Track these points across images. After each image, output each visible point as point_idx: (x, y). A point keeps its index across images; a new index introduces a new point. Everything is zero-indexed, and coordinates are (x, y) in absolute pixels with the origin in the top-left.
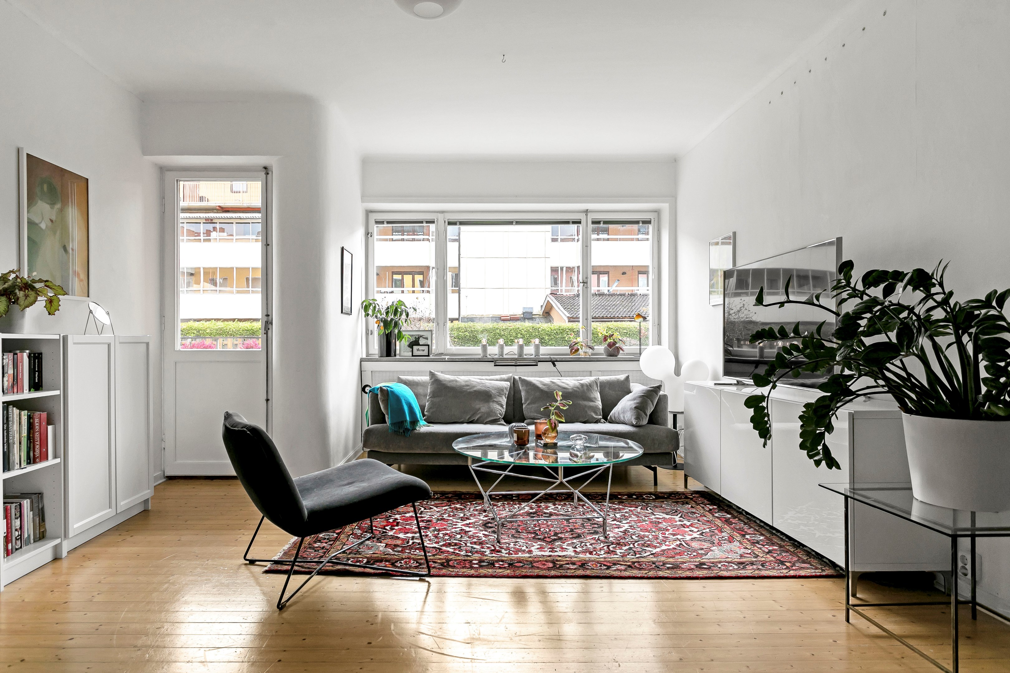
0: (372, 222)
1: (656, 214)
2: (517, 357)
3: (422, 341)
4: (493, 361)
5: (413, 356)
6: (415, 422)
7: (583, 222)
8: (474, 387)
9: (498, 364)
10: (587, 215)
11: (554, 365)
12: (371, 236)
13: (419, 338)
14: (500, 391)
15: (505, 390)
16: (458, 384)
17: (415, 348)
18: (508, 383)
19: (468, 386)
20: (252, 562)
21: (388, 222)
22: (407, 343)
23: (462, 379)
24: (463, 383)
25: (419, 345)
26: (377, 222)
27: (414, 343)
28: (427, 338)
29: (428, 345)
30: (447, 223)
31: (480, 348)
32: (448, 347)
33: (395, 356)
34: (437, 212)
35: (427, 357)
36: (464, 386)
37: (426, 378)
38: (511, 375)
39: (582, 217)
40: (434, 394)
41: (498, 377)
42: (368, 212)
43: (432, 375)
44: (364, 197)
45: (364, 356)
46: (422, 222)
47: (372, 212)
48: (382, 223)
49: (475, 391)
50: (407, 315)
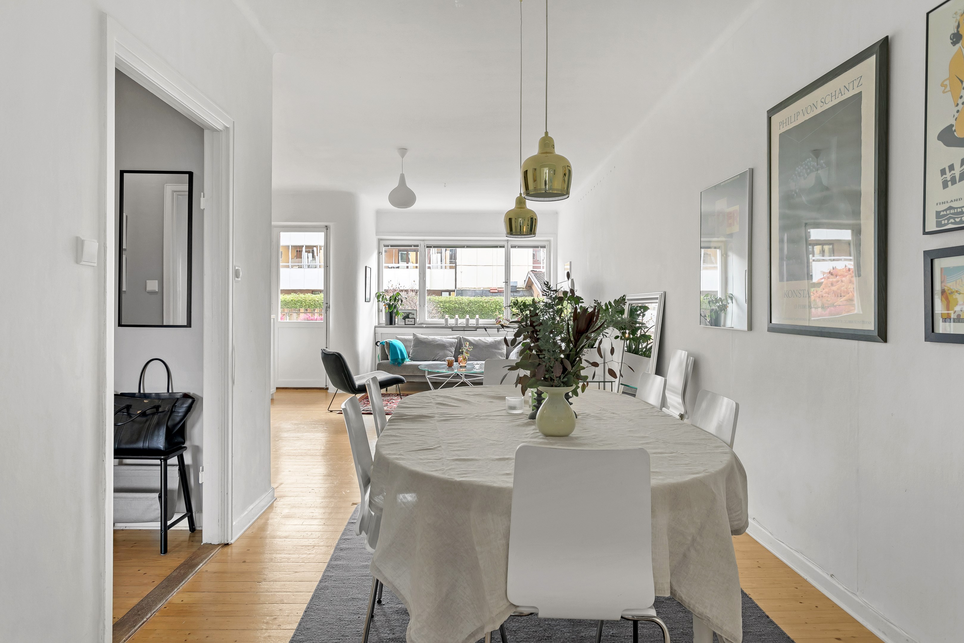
0: (382, 246)
1: (549, 242)
2: (465, 326)
3: (410, 316)
4: (451, 328)
5: (405, 324)
6: (403, 359)
7: (506, 246)
8: (437, 342)
9: (454, 329)
10: (508, 243)
11: (486, 330)
12: (381, 254)
13: (409, 314)
14: (451, 344)
15: (454, 344)
16: (428, 340)
17: (407, 320)
18: (457, 340)
19: (434, 341)
20: (331, 411)
21: (391, 246)
22: (402, 317)
23: (431, 337)
24: (431, 340)
25: (409, 318)
26: (385, 246)
27: (406, 317)
28: (414, 314)
29: (415, 318)
30: (426, 247)
31: (444, 320)
32: (426, 319)
33: (395, 324)
34: (420, 240)
35: (414, 325)
36: (431, 341)
37: (411, 337)
38: (458, 336)
39: (505, 243)
40: (415, 346)
41: (451, 337)
42: (380, 240)
43: (414, 335)
44: (377, 233)
45: (377, 325)
46: (411, 246)
47: (382, 240)
48: (388, 246)
49: (437, 344)
50: (402, 301)
